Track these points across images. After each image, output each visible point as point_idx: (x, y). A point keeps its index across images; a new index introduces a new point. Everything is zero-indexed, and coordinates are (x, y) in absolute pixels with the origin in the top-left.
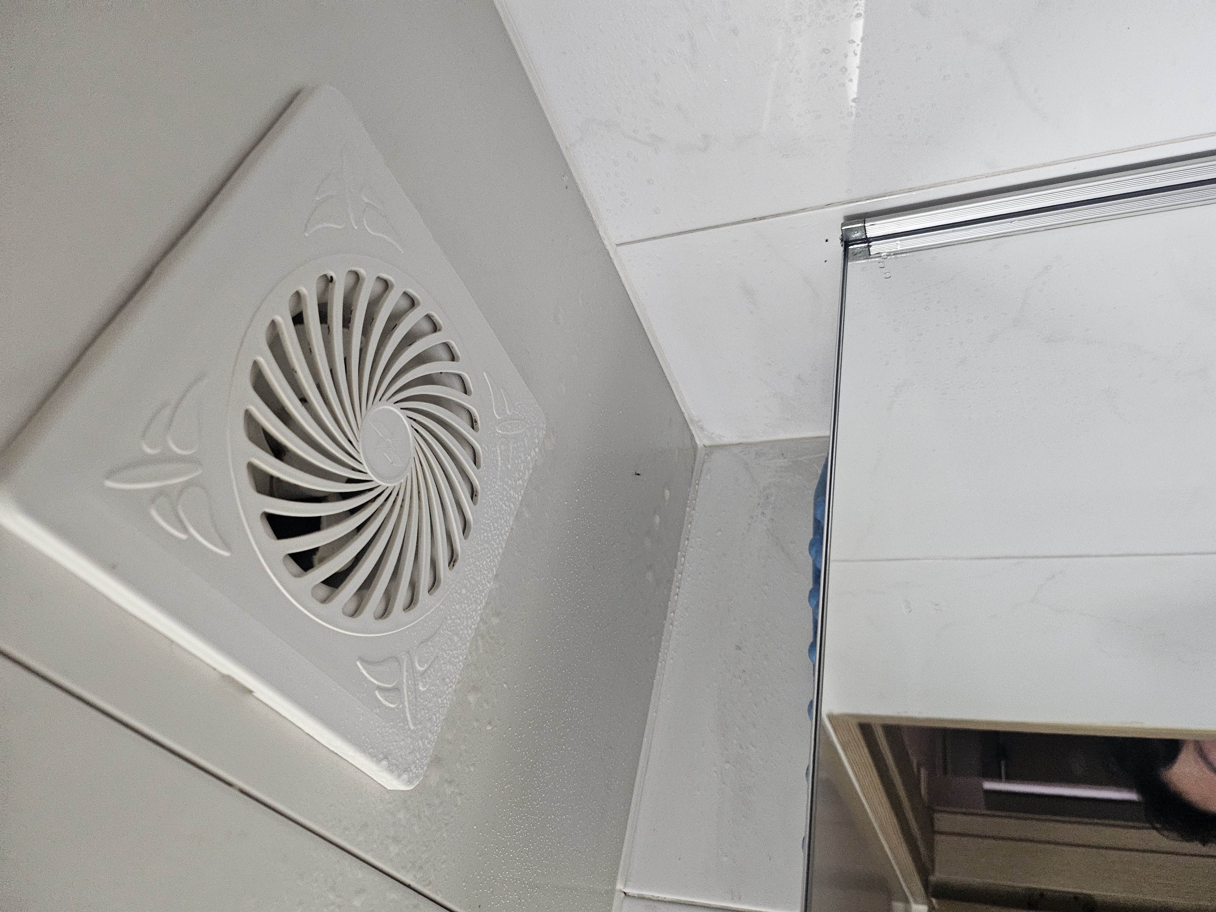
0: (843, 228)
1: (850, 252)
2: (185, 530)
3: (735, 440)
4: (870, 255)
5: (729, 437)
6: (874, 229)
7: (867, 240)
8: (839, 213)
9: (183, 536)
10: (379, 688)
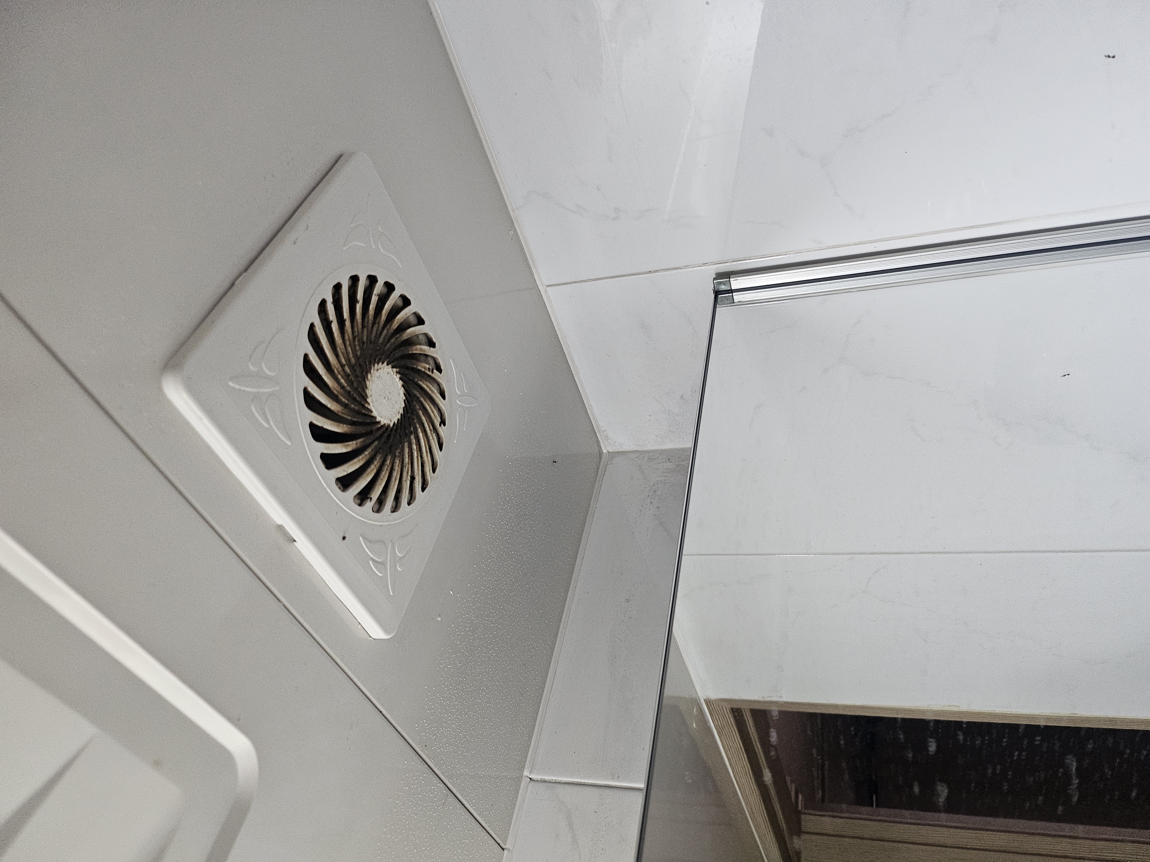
0: (714, 281)
1: (719, 299)
2: (269, 423)
3: (632, 448)
4: (734, 303)
5: (628, 445)
6: (736, 283)
7: (731, 291)
8: (712, 270)
9: (267, 426)
10: (372, 559)
